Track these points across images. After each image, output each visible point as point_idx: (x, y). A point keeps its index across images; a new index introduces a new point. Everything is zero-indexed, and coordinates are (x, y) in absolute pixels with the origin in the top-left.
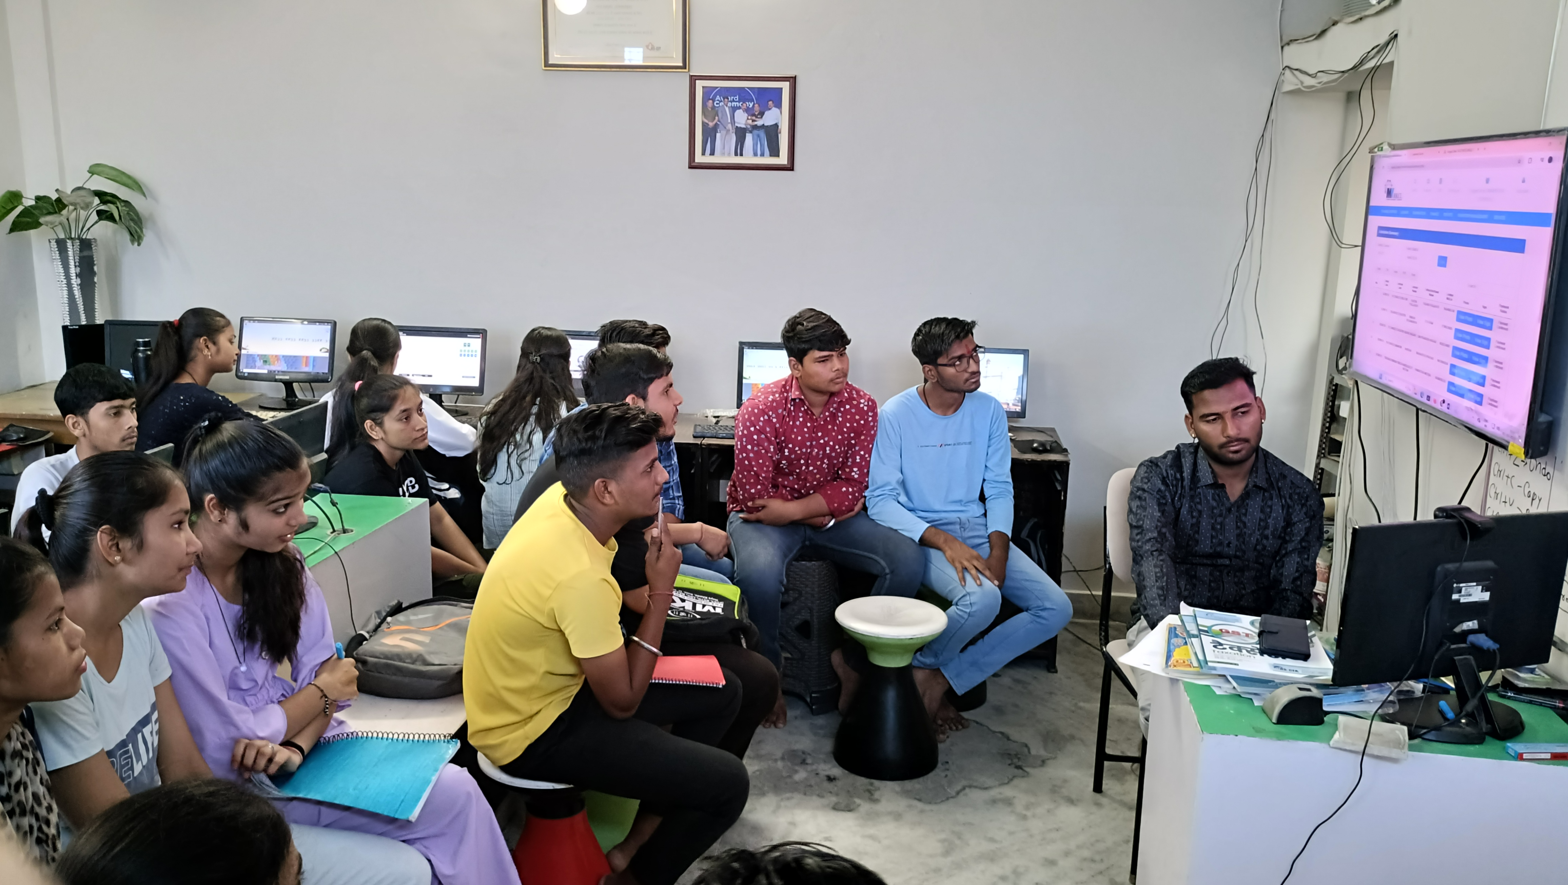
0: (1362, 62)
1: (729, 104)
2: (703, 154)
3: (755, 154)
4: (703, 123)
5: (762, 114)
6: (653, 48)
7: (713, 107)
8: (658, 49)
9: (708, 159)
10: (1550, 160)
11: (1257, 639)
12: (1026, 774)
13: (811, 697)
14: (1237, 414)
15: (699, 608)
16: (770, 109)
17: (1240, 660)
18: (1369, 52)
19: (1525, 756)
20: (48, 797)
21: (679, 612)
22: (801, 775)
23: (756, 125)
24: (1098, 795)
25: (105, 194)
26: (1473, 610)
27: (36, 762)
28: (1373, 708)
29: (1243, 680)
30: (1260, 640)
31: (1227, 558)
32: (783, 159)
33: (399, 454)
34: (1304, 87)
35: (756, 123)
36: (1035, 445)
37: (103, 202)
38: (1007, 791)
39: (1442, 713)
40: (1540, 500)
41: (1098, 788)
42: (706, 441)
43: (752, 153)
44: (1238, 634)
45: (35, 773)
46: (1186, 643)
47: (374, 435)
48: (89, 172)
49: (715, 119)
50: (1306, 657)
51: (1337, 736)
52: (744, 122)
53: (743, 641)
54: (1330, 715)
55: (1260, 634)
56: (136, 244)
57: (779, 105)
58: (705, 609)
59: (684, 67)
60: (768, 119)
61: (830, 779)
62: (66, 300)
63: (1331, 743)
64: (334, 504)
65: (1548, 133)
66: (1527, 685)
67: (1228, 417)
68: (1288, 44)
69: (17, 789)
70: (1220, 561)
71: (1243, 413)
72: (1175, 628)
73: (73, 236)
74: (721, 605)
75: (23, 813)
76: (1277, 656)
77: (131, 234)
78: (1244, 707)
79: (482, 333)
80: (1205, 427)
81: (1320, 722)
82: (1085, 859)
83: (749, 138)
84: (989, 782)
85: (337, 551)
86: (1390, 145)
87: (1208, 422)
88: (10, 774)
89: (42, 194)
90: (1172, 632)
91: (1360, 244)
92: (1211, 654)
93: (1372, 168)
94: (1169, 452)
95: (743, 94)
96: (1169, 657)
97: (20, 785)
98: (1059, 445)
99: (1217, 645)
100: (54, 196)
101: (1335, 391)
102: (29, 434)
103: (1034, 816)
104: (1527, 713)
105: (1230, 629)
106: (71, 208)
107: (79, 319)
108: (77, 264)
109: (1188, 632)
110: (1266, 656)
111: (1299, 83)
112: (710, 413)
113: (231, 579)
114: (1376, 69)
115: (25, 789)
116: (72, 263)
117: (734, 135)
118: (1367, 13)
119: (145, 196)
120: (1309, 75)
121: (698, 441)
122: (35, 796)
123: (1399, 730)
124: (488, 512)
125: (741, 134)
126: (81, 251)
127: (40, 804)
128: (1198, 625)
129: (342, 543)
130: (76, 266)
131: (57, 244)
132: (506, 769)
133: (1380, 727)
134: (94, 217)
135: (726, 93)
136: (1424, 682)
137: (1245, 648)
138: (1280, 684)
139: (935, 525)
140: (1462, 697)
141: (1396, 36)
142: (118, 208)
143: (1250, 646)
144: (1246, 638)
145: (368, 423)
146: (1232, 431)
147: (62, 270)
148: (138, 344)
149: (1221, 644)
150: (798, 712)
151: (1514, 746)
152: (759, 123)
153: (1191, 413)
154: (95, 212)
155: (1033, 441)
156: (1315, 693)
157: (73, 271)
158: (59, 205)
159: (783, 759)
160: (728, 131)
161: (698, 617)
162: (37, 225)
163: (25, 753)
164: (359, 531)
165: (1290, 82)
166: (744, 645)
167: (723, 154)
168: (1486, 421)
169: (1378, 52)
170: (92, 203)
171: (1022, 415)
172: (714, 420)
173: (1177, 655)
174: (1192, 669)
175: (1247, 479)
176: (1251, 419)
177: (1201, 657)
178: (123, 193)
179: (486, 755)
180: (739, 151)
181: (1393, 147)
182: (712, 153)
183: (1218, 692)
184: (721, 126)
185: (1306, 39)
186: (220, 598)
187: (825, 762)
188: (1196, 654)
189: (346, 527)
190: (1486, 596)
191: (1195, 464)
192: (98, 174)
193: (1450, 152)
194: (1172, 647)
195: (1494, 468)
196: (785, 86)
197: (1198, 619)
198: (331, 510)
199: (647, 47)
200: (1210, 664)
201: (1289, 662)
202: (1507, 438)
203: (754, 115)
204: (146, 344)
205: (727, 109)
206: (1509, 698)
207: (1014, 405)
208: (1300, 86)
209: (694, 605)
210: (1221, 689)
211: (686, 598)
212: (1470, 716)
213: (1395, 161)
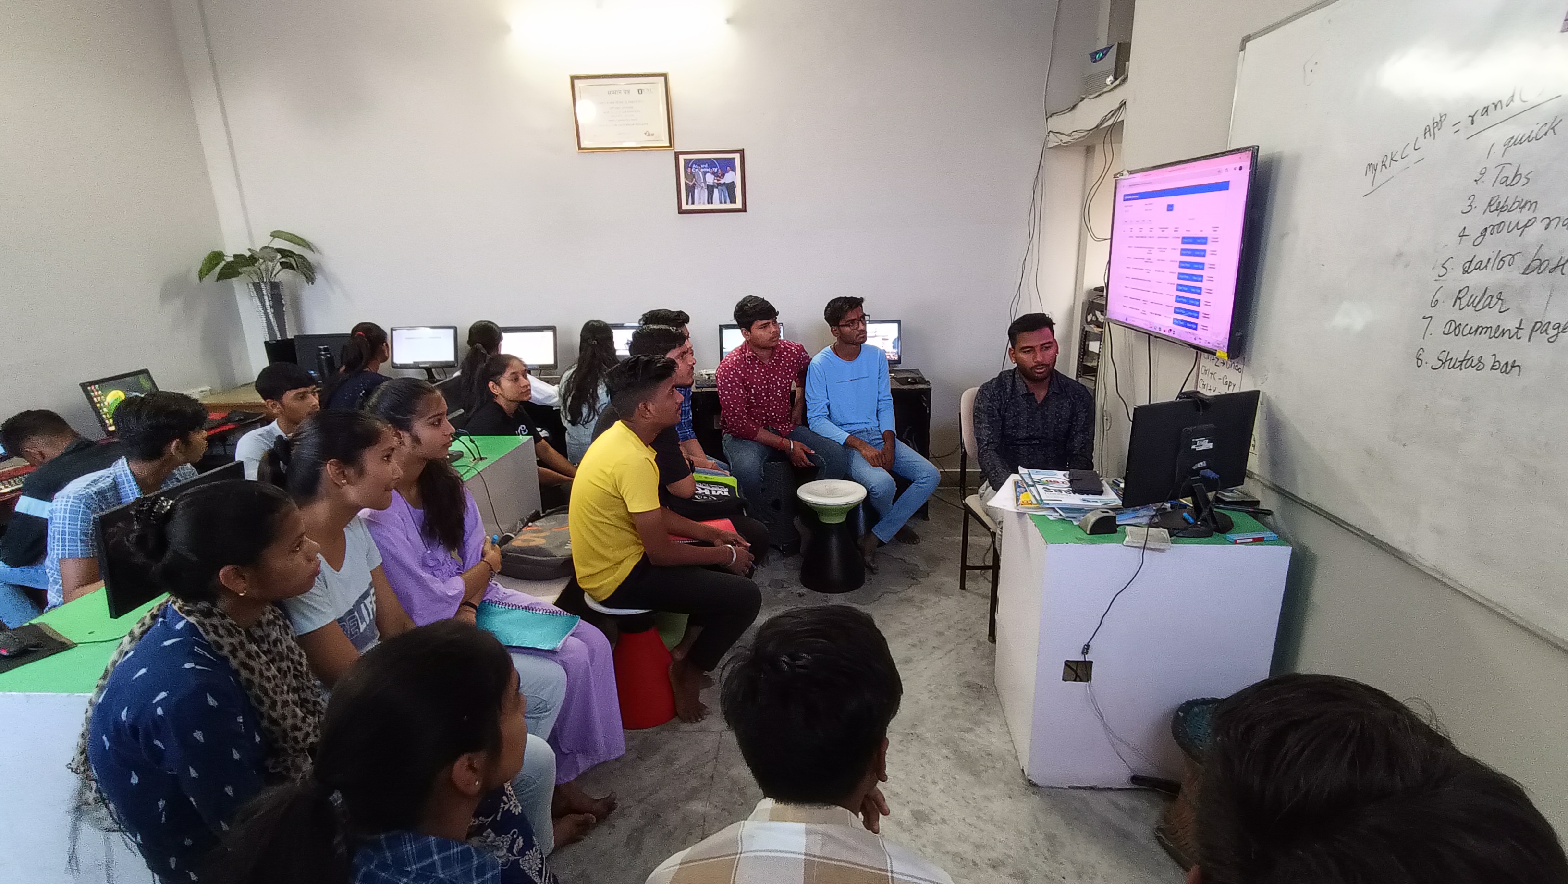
0: (1102, 123)
1: (702, 170)
2: (687, 204)
3: (721, 203)
4: (686, 183)
5: (723, 175)
6: (649, 135)
7: (691, 173)
8: (653, 135)
9: (690, 207)
10: (1241, 168)
11: (1069, 484)
12: (918, 583)
13: (782, 546)
14: (1042, 348)
15: (714, 493)
16: (728, 172)
17: (1062, 498)
18: (1106, 116)
19: (1238, 541)
20: (298, 648)
21: (703, 496)
22: (782, 595)
23: (720, 183)
24: (964, 591)
25: (285, 251)
26: (1204, 455)
27: (286, 627)
28: (1145, 520)
29: (1065, 509)
30: (1071, 485)
31: (1037, 439)
32: (739, 205)
33: (513, 406)
34: (1064, 143)
35: (720, 182)
36: (909, 380)
37: (283, 257)
38: (910, 593)
39: (1184, 519)
40: (1234, 386)
41: (963, 587)
42: (704, 390)
43: (718, 201)
44: (1058, 482)
45: (288, 634)
46: (1026, 491)
47: (495, 391)
48: (271, 236)
49: (693, 180)
50: (1101, 493)
51: (1127, 538)
52: (712, 181)
53: (744, 512)
54: (1121, 527)
55: (1070, 482)
56: (310, 283)
57: (734, 169)
58: (718, 493)
59: (670, 146)
60: (728, 178)
61: (800, 595)
62: (265, 325)
63: (1124, 543)
64: (472, 442)
65: (1238, 151)
66: (1230, 500)
67: (1037, 349)
68: (1051, 116)
69: (275, 645)
70: (1034, 442)
71: (1046, 348)
72: (1018, 482)
73: (265, 280)
74: (727, 490)
75: (282, 660)
76: (1083, 494)
77: (307, 277)
78: (1067, 525)
79: (553, 329)
80: (1023, 356)
81: (1115, 531)
82: (961, 630)
83: (716, 191)
84: (899, 589)
85: (479, 471)
86: (1128, 171)
87: (1025, 352)
88: (268, 636)
89: (238, 253)
90: (1017, 484)
91: (1110, 237)
92: (1045, 496)
93: (1116, 188)
94: (994, 379)
95: (711, 163)
96: (1017, 500)
97: (276, 642)
98: (923, 379)
99: (1046, 490)
100: (248, 254)
101: (1085, 335)
102: (247, 416)
103: (927, 607)
104: (1235, 516)
105: (1052, 480)
106: (261, 261)
107: (276, 337)
108: (270, 299)
109: (1027, 483)
110: (1077, 494)
111: (1059, 141)
112: (704, 372)
113: (413, 492)
114: (1113, 125)
115: (281, 644)
116: (266, 298)
117: (706, 191)
118: (1105, 90)
119: (313, 251)
120: (1066, 135)
121: (699, 390)
122: (289, 648)
123: (1163, 531)
124: (569, 443)
125: (710, 189)
126: (272, 289)
127: (293, 653)
128: (1032, 479)
129: (481, 466)
130: (269, 301)
131: (254, 287)
132: (604, 603)
133: (1153, 531)
134: (278, 267)
135: (699, 162)
136: (1171, 503)
137: (1063, 490)
138: (1088, 510)
139: (852, 434)
140: (1197, 510)
141: (1125, 103)
142: (295, 260)
143: (1066, 489)
144: (1063, 485)
145: (491, 384)
146: (1039, 358)
147: (259, 304)
148: (320, 350)
149: (1049, 489)
150: (775, 557)
151: (1231, 536)
152: (722, 181)
153: (1013, 347)
154: (279, 264)
155: (908, 378)
156: (1111, 513)
157: (267, 303)
158: (252, 260)
159: (770, 586)
160: (702, 187)
161: (715, 499)
162: (236, 274)
163: (277, 622)
164: (492, 458)
165: (1053, 141)
166: (745, 514)
167: (700, 203)
168: (1200, 339)
169: (1113, 115)
170: (276, 257)
171: (899, 361)
172: (707, 377)
173: (1023, 498)
174: (1033, 506)
175: (1047, 388)
176: (1051, 352)
177: (1038, 498)
178: (297, 249)
179: (590, 595)
180: (710, 200)
181: (1131, 173)
182: (693, 203)
183: (1051, 518)
184: (697, 185)
185: (1063, 112)
186: (409, 505)
187: (796, 585)
188: (1034, 496)
189: (482, 456)
190: (1211, 446)
191: (1014, 382)
192: (278, 237)
193: (1170, 171)
194: (1018, 494)
195: (1202, 370)
196: (737, 156)
197: (1032, 475)
198: (470, 445)
199: (645, 133)
200: (1045, 501)
201: (1090, 497)
202: (1216, 348)
203: (718, 176)
204: (325, 350)
205: (700, 173)
206: (1221, 508)
207: (894, 356)
208: (1060, 143)
209: (710, 491)
210: (1053, 516)
211: (704, 487)
212: (1204, 520)
213: (1133, 181)
